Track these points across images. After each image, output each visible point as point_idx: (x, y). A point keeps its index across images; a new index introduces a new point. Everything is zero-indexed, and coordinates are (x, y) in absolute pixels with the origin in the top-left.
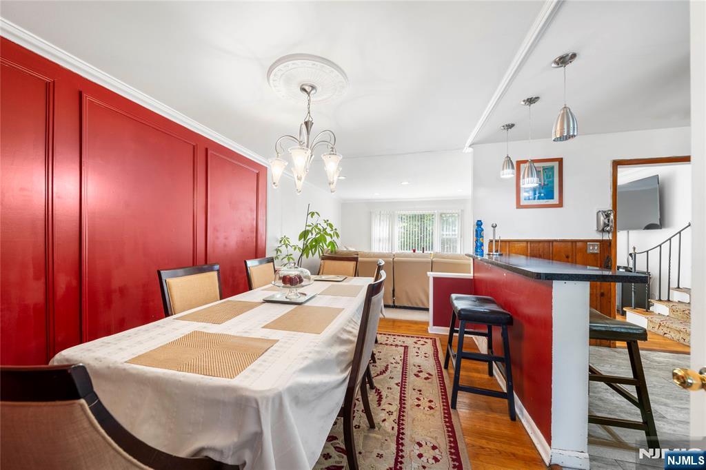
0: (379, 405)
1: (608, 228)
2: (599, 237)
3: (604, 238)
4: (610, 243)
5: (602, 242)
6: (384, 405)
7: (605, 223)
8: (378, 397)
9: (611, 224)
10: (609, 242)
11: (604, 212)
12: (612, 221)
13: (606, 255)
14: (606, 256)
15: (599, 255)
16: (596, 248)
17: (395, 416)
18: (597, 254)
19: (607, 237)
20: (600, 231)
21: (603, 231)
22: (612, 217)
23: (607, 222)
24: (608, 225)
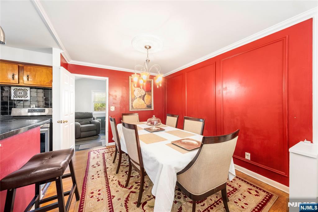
0: (118, 181)
6: (117, 182)
8: (121, 184)
17: (110, 181)
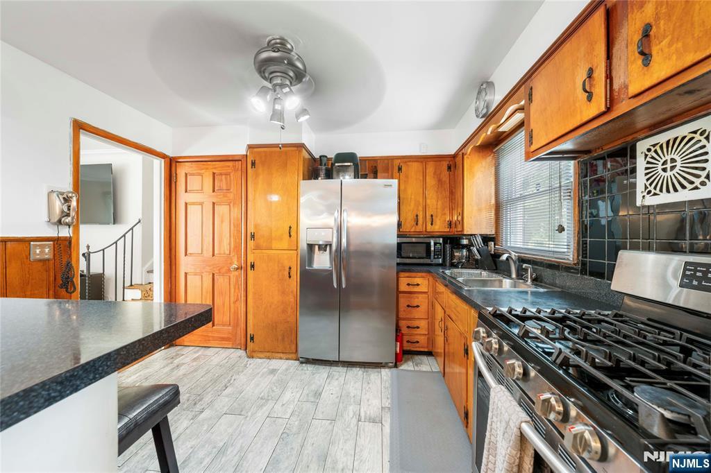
1: (68, 220)
2: (52, 232)
3: (60, 236)
4: (70, 242)
5: (57, 241)
7: (63, 212)
9: (73, 213)
10: (68, 241)
11: (62, 194)
12: (74, 209)
13: (65, 260)
14: (64, 262)
15: (52, 262)
16: (47, 250)
18: (48, 260)
19: (65, 232)
20: (54, 224)
21: (60, 222)
22: (74, 203)
23: (66, 210)
24: (68, 215)
